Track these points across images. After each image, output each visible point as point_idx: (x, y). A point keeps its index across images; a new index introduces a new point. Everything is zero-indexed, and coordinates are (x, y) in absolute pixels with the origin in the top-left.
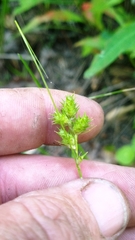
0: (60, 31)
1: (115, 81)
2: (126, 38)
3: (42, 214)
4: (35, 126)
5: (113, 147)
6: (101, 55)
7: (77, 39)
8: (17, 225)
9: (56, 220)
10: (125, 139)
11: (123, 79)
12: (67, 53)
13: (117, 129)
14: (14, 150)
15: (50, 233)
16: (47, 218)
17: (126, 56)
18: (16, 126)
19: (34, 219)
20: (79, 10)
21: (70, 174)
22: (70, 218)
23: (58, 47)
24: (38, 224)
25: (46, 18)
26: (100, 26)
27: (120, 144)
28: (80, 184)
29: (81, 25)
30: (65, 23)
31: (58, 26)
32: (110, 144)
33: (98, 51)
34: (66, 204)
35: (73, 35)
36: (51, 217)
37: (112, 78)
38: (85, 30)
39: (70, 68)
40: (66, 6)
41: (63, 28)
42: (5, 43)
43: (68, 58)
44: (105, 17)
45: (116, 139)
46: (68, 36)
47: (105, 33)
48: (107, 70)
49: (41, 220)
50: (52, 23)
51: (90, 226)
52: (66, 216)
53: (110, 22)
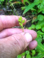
0: (17, 5)
1: (28, 15)
2: (30, 6)
3: (17, 39)
4: (14, 23)
5: (28, 27)
6: (26, 10)
7: (21, 7)
8: (13, 41)
9: (20, 40)
10: (30, 26)
11: (29, 14)
12: (19, 10)
13: (28, 24)
14: (10, 27)
15: (19, 42)
16: (18, 39)
17: (30, 10)
18: (11, 23)
19: (16, 40)
20: (21, 1)
21: (21, 31)
22: (22, 39)
23: (17, 8)
24: (17, 41)
25: (15, 3)
26: (25, 4)
27: (29, 27)
28: (24, 33)
29: (21, 4)
30: (18, 4)
31: (17, 4)
32: (27, 27)
33: (25, 9)
34: (21, 37)
35: (20, 6)
36: (19, 39)
37: (27, 14)
38: (22, 5)
39: (19, 12)
40: (18, 1)
41: (18, 5)
42: (7, 8)
43: (19, 11)
44: (26, 3)
45: (28, 26)
46: (19, 6)
47: (26, 6)
48: (26, 13)
49: (17, 40)
50: (16, 4)
51: (25, 41)
52: (21, 39)
53: (27, 4)
